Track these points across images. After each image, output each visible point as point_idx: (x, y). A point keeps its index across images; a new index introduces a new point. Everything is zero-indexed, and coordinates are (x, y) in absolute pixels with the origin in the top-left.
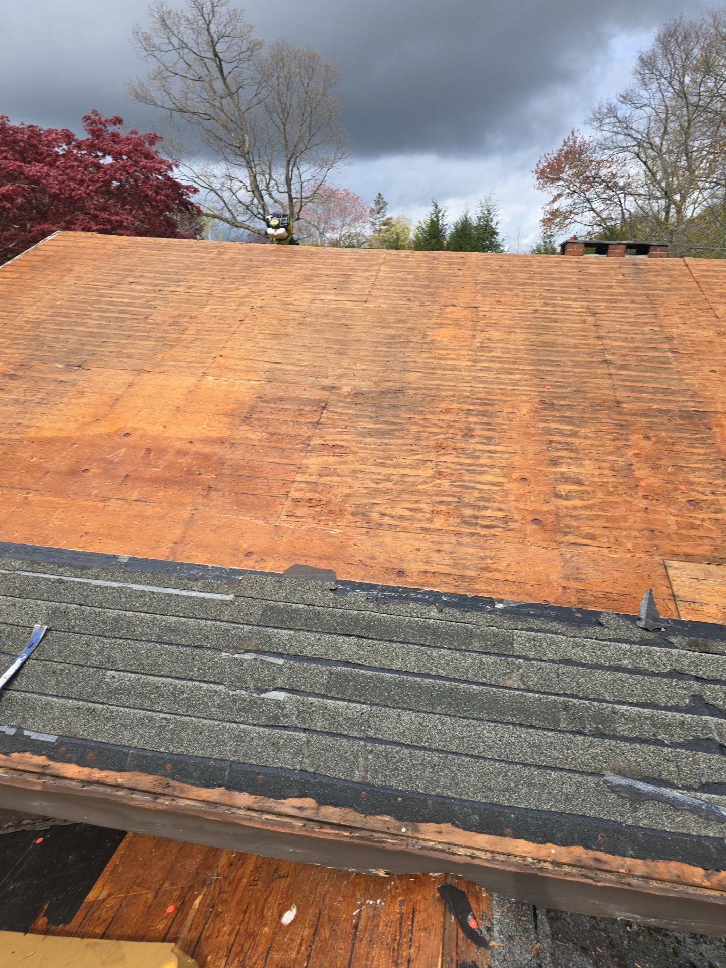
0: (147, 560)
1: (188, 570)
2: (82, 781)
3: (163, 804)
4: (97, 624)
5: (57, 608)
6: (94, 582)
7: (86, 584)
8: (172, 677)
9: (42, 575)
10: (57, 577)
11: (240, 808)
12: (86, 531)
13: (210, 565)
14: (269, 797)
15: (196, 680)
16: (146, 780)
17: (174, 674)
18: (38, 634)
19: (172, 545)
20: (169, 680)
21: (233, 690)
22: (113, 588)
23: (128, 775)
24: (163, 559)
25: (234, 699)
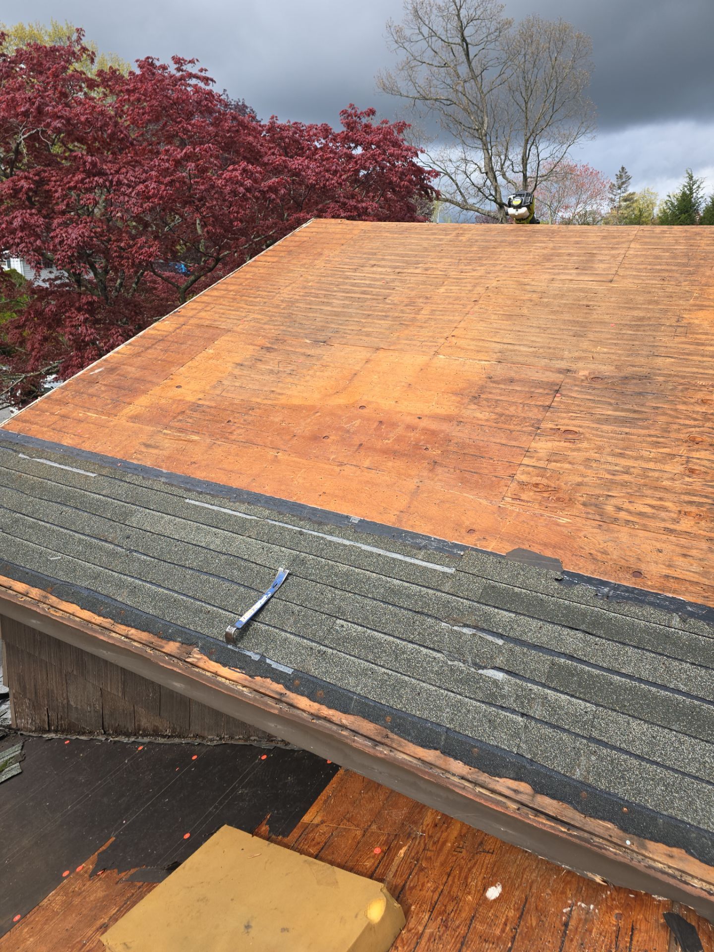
0: (375, 524)
1: (413, 538)
2: (312, 714)
3: (381, 752)
4: (330, 576)
5: (297, 556)
6: (329, 538)
7: (322, 538)
8: (394, 636)
9: (286, 526)
10: (299, 529)
11: (454, 775)
12: (324, 491)
13: (433, 536)
14: (484, 772)
15: (417, 644)
16: (368, 727)
17: (396, 634)
18: (280, 576)
19: (398, 513)
20: (391, 639)
21: (451, 661)
22: (345, 545)
23: (351, 718)
24: (389, 524)
25: (451, 669)
